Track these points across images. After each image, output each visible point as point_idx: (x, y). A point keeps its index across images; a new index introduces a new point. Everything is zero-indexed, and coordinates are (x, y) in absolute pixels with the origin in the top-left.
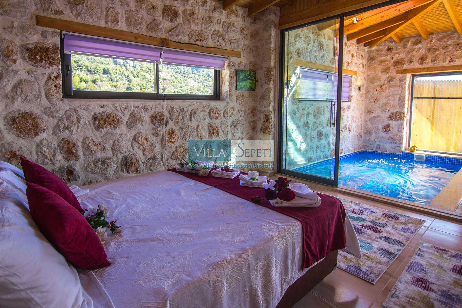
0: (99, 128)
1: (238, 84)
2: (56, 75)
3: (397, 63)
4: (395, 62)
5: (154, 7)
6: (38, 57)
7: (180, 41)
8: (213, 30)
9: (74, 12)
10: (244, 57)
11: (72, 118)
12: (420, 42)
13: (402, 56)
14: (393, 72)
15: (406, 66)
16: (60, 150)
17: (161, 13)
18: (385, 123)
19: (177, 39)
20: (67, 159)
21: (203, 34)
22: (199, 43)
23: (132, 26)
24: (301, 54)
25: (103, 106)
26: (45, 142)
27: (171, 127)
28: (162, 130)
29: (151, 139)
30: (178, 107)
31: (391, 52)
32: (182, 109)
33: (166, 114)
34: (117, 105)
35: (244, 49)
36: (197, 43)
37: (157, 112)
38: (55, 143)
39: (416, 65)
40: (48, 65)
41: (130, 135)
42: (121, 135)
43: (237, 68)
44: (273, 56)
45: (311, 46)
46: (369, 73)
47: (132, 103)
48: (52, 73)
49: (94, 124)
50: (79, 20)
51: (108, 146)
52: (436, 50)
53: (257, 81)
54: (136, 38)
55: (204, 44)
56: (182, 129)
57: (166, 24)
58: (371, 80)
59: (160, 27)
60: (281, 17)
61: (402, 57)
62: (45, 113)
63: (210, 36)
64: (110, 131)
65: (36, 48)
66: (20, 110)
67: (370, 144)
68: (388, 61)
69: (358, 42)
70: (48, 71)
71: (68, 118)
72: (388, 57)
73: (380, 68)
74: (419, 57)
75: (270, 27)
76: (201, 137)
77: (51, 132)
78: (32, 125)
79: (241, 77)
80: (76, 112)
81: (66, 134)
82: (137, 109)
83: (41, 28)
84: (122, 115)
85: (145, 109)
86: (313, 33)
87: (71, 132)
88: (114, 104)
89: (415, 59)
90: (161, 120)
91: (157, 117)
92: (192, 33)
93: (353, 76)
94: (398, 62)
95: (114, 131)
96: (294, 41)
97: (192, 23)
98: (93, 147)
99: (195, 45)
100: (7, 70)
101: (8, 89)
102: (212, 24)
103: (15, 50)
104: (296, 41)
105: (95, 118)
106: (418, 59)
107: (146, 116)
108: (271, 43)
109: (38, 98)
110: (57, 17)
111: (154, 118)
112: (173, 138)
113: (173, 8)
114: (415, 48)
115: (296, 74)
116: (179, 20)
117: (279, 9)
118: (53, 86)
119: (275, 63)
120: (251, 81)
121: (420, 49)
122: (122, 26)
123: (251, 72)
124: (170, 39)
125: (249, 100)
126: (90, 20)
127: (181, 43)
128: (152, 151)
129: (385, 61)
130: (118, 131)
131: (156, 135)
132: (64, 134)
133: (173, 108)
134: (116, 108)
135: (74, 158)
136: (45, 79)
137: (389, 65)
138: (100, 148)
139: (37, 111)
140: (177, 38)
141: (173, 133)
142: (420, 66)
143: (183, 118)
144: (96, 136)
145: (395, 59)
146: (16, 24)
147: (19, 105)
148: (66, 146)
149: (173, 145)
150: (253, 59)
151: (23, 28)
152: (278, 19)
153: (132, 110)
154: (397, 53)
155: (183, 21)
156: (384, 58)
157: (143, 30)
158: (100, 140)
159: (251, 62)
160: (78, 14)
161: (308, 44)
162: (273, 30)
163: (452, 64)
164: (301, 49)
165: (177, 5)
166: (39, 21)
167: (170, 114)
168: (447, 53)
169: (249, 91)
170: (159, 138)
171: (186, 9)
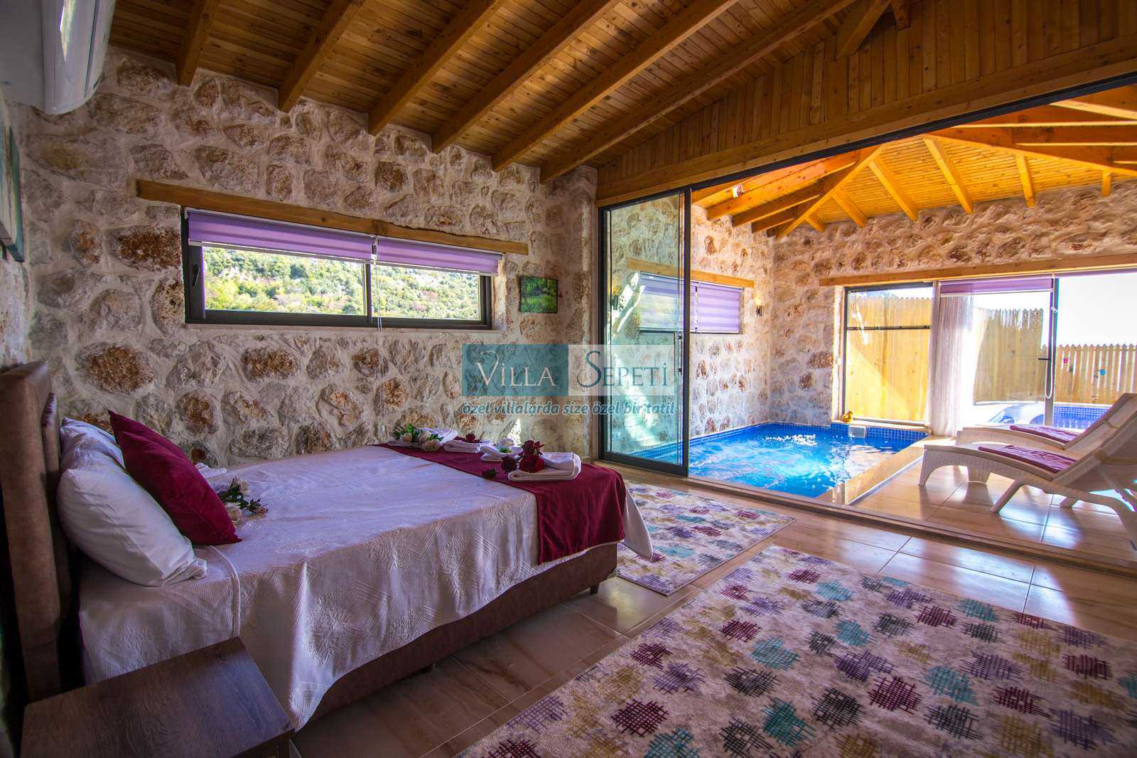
0: (253, 375)
1: (523, 301)
2: (174, 282)
3: (821, 267)
4: (816, 266)
5: (358, 166)
6: (140, 252)
7: (410, 226)
8: (472, 206)
9: (208, 174)
10: (534, 253)
11: (203, 359)
12: (854, 232)
13: (827, 254)
14: (814, 283)
15: (833, 273)
16: (181, 414)
17: (373, 176)
18: (804, 373)
19: (402, 221)
20: (194, 429)
21: (452, 212)
22: (446, 228)
23: (317, 199)
24: (641, 249)
25: (262, 339)
26: (152, 399)
27: (393, 377)
28: (377, 382)
29: (355, 396)
30: (406, 341)
31: (810, 247)
32: (414, 345)
33: (384, 353)
34: (288, 337)
35: (533, 239)
36: (441, 229)
37: (365, 350)
38: (171, 400)
39: (849, 271)
40: (158, 266)
41: (315, 388)
42: (296, 389)
43: (521, 273)
44: (585, 253)
45: (662, 235)
46: (777, 283)
47: (317, 333)
48: (166, 279)
49: (245, 369)
50: (216, 188)
51: (272, 409)
52: (879, 245)
53: (561, 296)
54: (324, 220)
55: (456, 230)
56: (415, 380)
57: (382, 195)
58: (780, 295)
59: (371, 200)
60: (600, 184)
61: (828, 257)
62: (152, 349)
63: (468, 217)
64: (276, 381)
65: (135, 236)
66: (104, 344)
67: (782, 411)
68: (805, 263)
69: (755, 228)
70: (158, 276)
71: (196, 357)
72: (806, 257)
73: (793, 275)
74: (853, 258)
75: (581, 202)
76: (451, 394)
77: (164, 382)
78: (129, 370)
79: (529, 288)
80: (211, 347)
81: (192, 386)
82: (327, 344)
83: (145, 203)
84: (297, 355)
85: (343, 343)
86: (664, 213)
87: (201, 383)
88: (282, 335)
89: (848, 261)
90: (373, 365)
91: (365, 358)
92: (431, 212)
93: (746, 289)
94: (822, 265)
95: (283, 382)
96: (626, 227)
97: (432, 194)
98: (243, 411)
99: (439, 231)
100: (82, 273)
101: (85, 306)
102: (471, 195)
103: (97, 240)
104: (630, 227)
105: (246, 359)
106: (851, 259)
107: (344, 357)
108: (581, 230)
109: (139, 323)
110: (176, 182)
111: (359, 360)
112: (398, 396)
113: (395, 168)
114: (847, 242)
115: (633, 284)
116: (408, 188)
117: (595, 171)
118: (167, 302)
119: (590, 264)
120: (549, 297)
121: (854, 242)
122: (299, 197)
123: (549, 281)
124: (389, 220)
125: (546, 330)
126: (238, 189)
127: (411, 228)
128: (357, 418)
129: (801, 263)
130: (291, 382)
131: (364, 390)
132: (188, 387)
133: (396, 343)
134: (286, 341)
135: (206, 429)
136: (153, 288)
137: (808, 270)
138: (256, 411)
139: (137, 346)
140: (403, 219)
141: (397, 386)
142: (856, 273)
143: (416, 361)
144: (250, 391)
145: (817, 260)
146: (99, 196)
147: (104, 334)
148: (191, 407)
149: (396, 407)
150: (550, 257)
151: (113, 202)
152: (594, 188)
153: (317, 345)
154: (818, 250)
155: (415, 190)
156: (799, 257)
157: (338, 205)
158: (257, 397)
159: (548, 262)
160: (215, 178)
161: (655, 233)
162: (584, 207)
163: (902, 270)
164: (641, 241)
165: (403, 163)
166: (143, 189)
167: (391, 353)
168: (894, 251)
169: (546, 315)
170: (371, 396)
171: (421, 169)
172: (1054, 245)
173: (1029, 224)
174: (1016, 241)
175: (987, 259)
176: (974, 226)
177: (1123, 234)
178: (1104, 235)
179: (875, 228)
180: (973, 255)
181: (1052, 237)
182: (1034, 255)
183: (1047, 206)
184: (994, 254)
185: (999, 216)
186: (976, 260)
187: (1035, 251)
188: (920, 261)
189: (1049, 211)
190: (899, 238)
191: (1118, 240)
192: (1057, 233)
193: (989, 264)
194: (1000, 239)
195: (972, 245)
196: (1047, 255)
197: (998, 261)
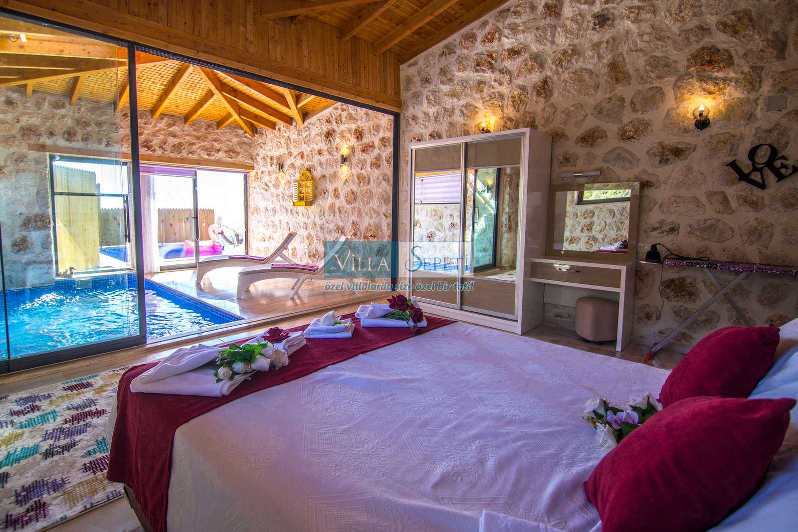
3: (29, 132)
4: (23, 129)
12: (63, 106)
13: (35, 121)
14: (21, 146)
15: (44, 140)
31: (14, 109)
39: (61, 141)
52: (87, 124)
61: (36, 123)
68: (10, 124)
72: (10, 117)
74: (64, 129)
89: (59, 132)
94: (30, 129)
106: (62, 131)
114: (56, 114)
121: (64, 116)
129: (3, 122)
137: (13, 132)
142: (67, 144)
145: (23, 123)
163: (110, 148)
168: (101, 133)
172: (198, 151)
173: (186, 135)
174: (180, 144)
175: (166, 152)
176: (156, 129)
177: (226, 152)
178: (219, 150)
179: (83, 109)
180: (157, 148)
181: (197, 146)
182: (190, 155)
183: (194, 127)
184: (169, 150)
185: (170, 125)
186: (159, 152)
187: (190, 153)
188: (123, 145)
189: (195, 130)
190: (105, 123)
191: (224, 155)
192: (199, 145)
193: (167, 156)
194: (172, 141)
195: (156, 142)
196: (196, 157)
197: (172, 155)
